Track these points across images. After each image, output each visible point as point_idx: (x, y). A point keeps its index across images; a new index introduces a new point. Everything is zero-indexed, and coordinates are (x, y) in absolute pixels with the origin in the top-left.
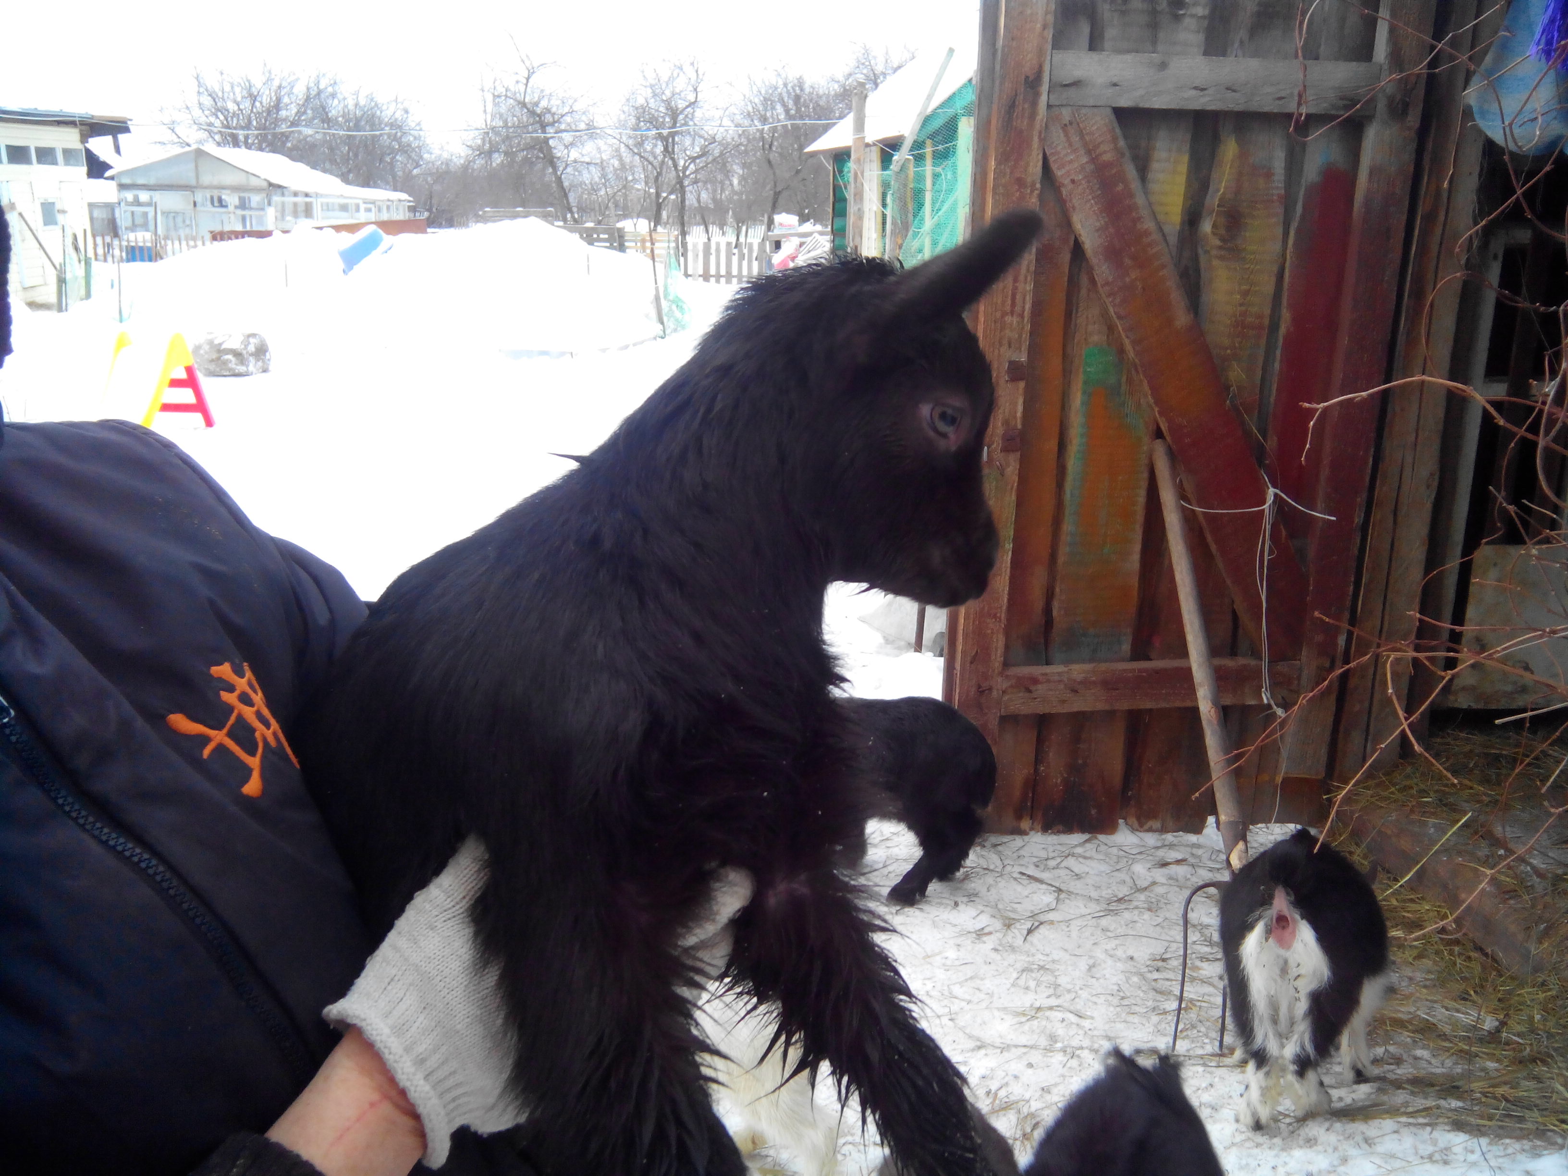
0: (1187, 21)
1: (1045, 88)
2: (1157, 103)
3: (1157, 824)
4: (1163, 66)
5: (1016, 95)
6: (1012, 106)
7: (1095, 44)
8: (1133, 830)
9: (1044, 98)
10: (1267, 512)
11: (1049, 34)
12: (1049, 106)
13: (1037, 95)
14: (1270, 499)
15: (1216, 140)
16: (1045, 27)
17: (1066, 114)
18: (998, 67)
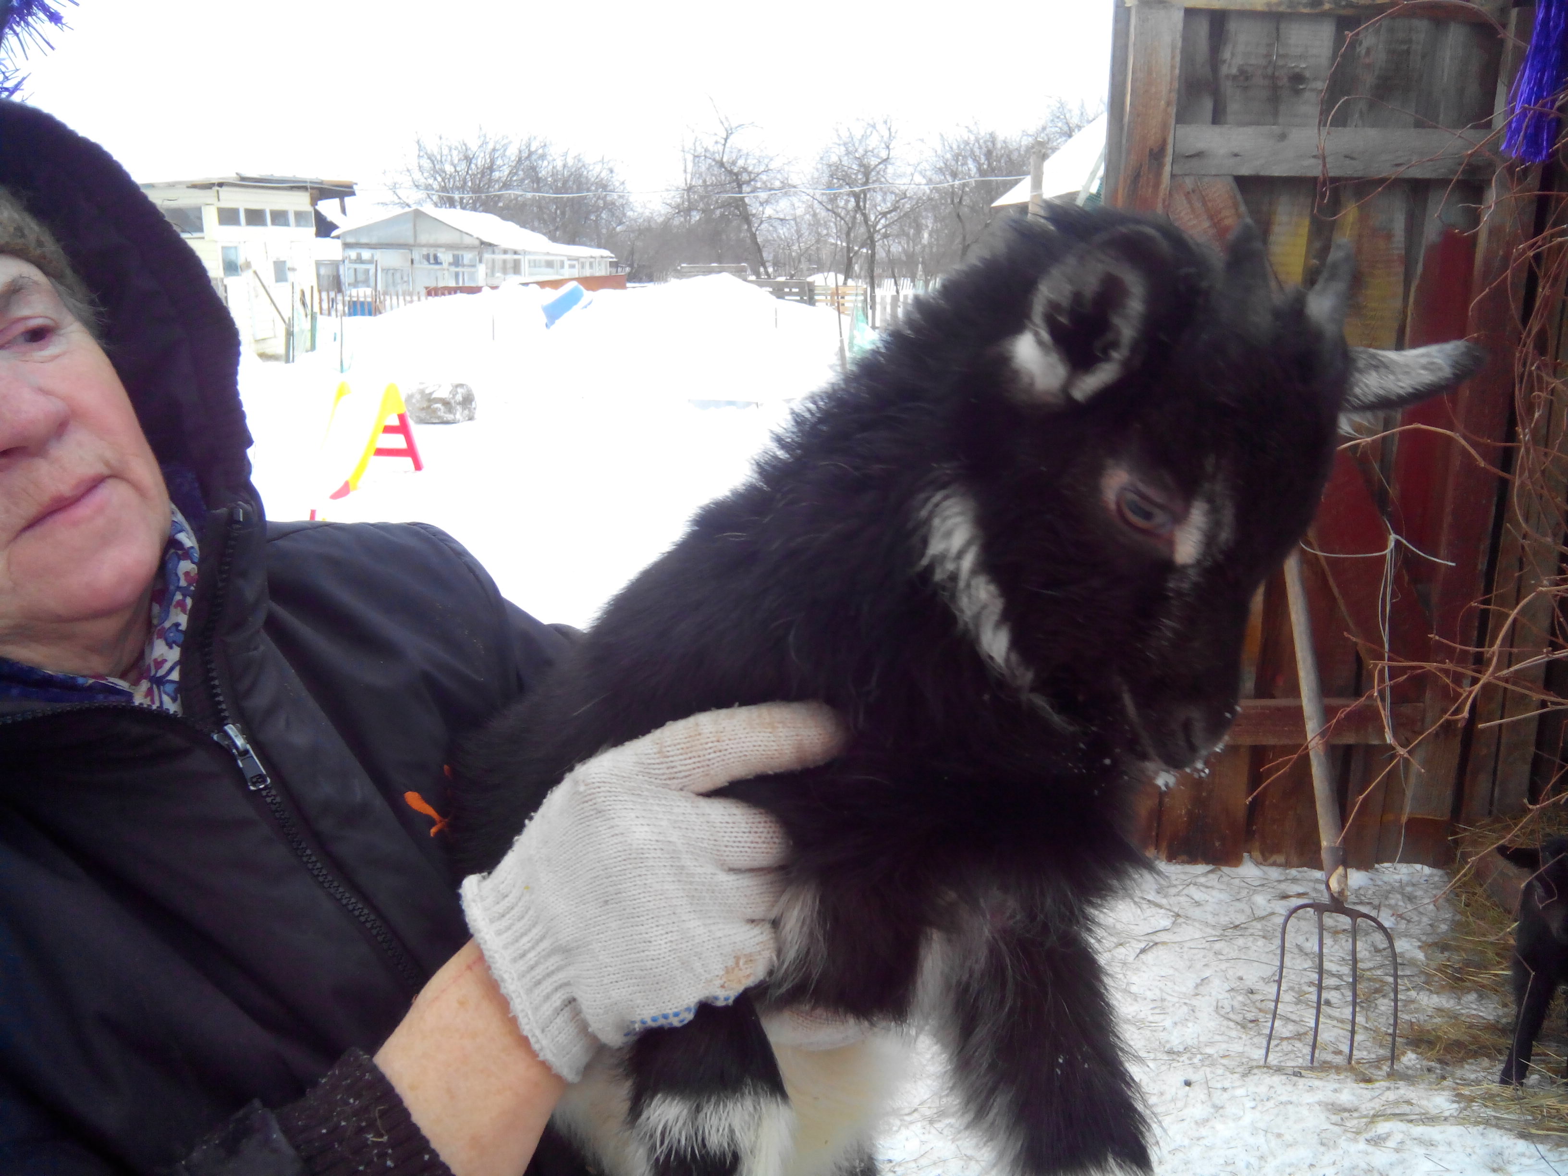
0: (1307, 95)
1: (1168, 159)
2: (1278, 171)
3: (1281, 859)
4: (1283, 137)
5: (1141, 165)
6: (1136, 177)
7: (1218, 118)
8: (1257, 864)
9: (1167, 169)
10: (1388, 557)
11: (1173, 110)
12: (1173, 176)
13: (1161, 166)
14: (1391, 545)
15: (1336, 205)
16: (1168, 104)
17: (1189, 182)
18: (1124, 141)
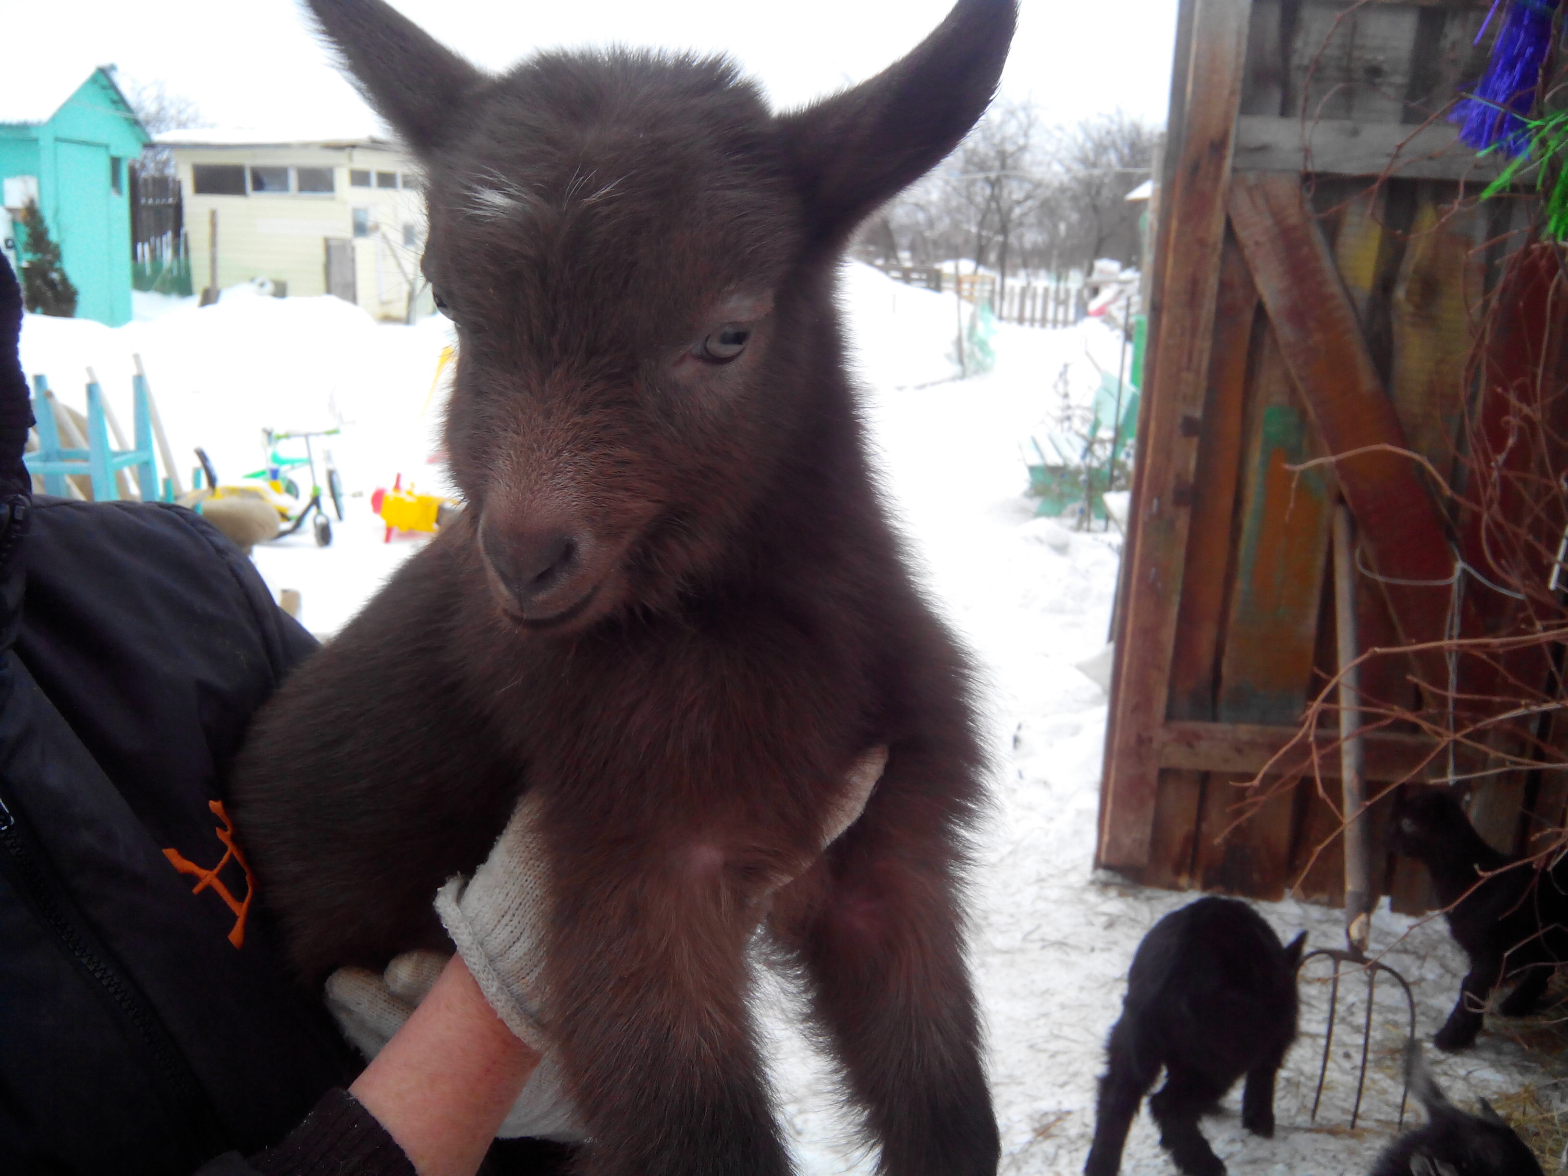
0: (1384, 89)
1: (1230, 152)
2: (1351, 168)
3: (1324, 898)
4: (1355, 133)
5: (1200, 157)
6: (1195, 169)
7: (1286, 110)
8: (1299, 901)
9: (1228, 163)
10: (1455, 587)
11: (1237, 100)
12: (1235, 170)
13: (1221, 158)
14: (1457, 573)
15: (1413, 207)
16: (1232, 93)
17: (1251, 178)
18: (1184, 131)
